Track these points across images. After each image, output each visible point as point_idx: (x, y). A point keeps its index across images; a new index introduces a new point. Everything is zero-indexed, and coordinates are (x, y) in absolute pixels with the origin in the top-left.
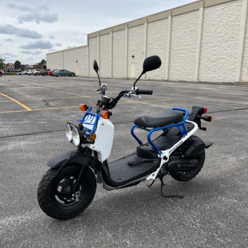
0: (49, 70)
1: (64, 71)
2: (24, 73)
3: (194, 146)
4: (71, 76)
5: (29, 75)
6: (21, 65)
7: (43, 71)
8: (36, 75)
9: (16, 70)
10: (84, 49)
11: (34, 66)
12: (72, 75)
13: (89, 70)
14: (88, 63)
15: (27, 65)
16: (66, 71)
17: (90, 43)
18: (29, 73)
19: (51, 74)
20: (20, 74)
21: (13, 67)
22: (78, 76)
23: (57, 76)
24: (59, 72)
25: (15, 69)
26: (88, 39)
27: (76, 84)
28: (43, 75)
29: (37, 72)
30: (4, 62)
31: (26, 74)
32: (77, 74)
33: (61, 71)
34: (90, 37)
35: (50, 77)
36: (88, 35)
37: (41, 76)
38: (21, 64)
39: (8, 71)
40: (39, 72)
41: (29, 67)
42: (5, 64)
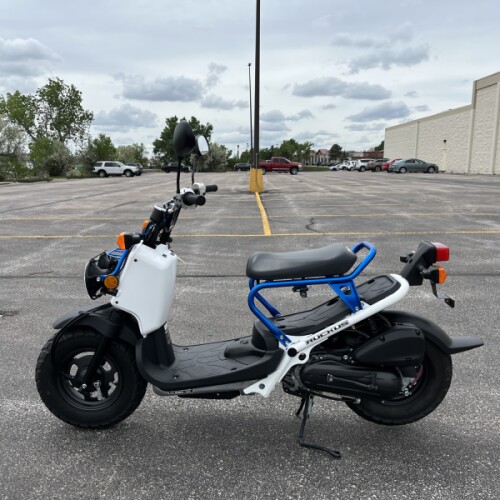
0: (386, 160)
1: (414, 161)
2: (341, 166)
3: (383, 340)
4: (427, 171)
5: (349, 170)
6: (340, 153)
7: (373, 162)
8: (360, 170)
9: (332, 162)
10: (462, 114)
11: (365, 153)
12: (431, 170)
13: (470, 158)
14: (469, 144)
15: (353, 152)
16: (419, 161)
17: (478, 98)
18: (349, 167)
19: (388, 170)
20: (334, 170)
21: (327, 157)
22: (443, 172)
23: (399, 172)
24: (403, 165)
25: (330, 160)
26: (476, 91)
27: (419, 187)
28: (373, 169)
29: (363, 164)
30: (312, 148)
31: (344, 168)
32: (440, 169)
33: (408, 161)
34: (479, 87)
35: (385, 174)
36: (476, 82)
37: (370, 173)
38: (343, 150)
39: (318, 165)
40: (365, 164)
41: (356, 155)
42: (313, 151)
